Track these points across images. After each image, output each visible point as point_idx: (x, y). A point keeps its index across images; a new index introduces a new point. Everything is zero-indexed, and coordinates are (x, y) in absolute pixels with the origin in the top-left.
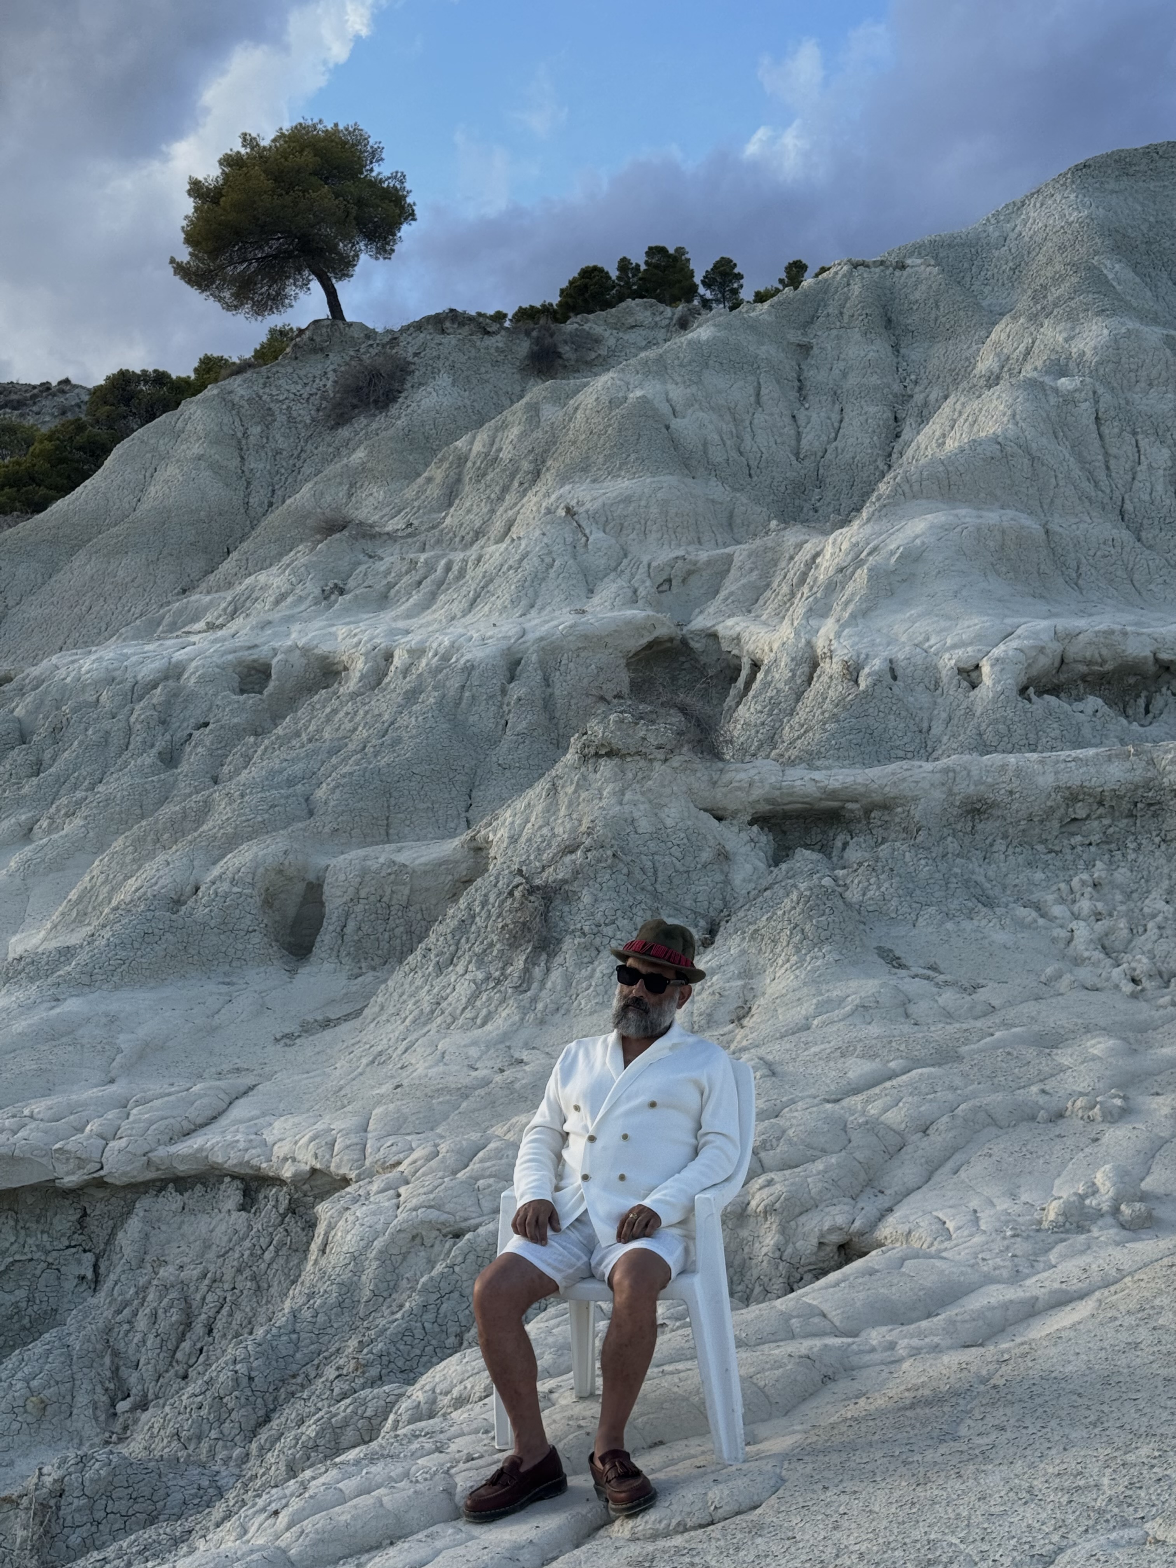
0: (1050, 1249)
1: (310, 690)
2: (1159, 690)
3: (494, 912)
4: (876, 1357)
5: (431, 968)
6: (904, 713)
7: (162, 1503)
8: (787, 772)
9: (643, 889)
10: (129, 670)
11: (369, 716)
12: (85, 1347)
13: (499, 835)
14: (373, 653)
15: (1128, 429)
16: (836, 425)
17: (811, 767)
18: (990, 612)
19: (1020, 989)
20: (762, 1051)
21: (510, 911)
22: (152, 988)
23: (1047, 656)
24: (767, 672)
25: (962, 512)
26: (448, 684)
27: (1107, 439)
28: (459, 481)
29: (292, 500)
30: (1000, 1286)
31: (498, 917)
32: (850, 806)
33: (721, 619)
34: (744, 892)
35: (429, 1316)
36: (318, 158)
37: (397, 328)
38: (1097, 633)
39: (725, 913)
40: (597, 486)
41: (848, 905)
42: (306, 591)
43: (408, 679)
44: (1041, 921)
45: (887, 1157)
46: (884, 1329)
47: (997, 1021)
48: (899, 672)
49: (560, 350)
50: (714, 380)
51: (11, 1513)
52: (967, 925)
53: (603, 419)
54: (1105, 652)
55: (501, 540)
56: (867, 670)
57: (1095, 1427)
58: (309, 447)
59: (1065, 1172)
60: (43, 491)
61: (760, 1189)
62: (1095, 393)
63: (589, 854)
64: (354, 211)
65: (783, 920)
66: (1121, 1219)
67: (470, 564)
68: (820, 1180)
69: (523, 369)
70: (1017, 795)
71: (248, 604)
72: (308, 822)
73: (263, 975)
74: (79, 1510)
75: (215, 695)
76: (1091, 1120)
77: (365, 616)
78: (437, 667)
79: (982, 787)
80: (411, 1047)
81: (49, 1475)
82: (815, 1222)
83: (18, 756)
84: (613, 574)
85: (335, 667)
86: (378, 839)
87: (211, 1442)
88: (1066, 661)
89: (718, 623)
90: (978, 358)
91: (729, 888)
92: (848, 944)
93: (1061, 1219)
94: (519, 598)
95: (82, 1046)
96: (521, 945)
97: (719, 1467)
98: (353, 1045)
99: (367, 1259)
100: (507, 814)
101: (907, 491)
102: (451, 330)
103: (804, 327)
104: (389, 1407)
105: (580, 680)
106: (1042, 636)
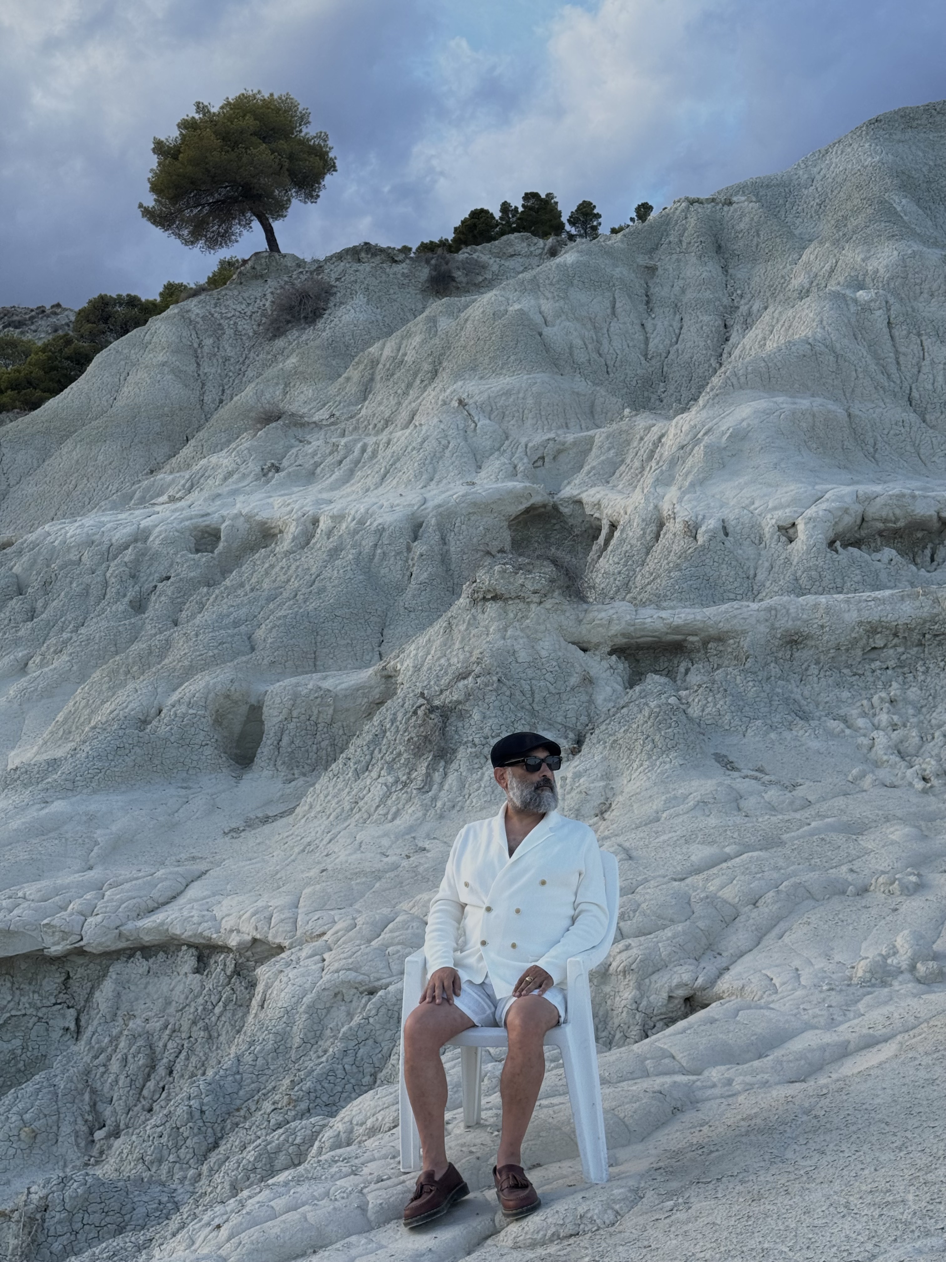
0: (859, 1001)
1: (252, 549)
2: (942, 543)
3: (402, 727)
4: (717, 1091)
5: (350, 774)
6: (734, 563)
7: (129, 1216)
8: (639, 612)
9: (522, 708)
10: (106, 534)
11: (300, 570)
12: (68, 1086)
13: (405, 665)
14: (303, 519)
15: (914, 331)
16: (677, 331)
17: (659, 607)
18: (804, 480)
19: (831, 787)
20: (620, 839)
21: (414, 727)
22: (123, 792)
23: (851, 516)
24: (622, 531)
25: (780, 399)
26: (364, 543)
27: (897, 340)
28: (372, 379)
29: (238, 397)
30: (818, 1032)
31: (405, 732)
32: (691, 638)
33: (585, 489)
34: (605, 709)
35: (349, 1060)
36: (258, 122)
37: (322, 258)
38: (891, 497)
39: (590, 726)
40: (483, 382)
41: (690, 719)
42: (249, 470)
43: (331, 540)
44: (848, 731)
45: (724, 925)
46: (723, 1068)
47: (813, 813)
48: (730, 530)
49: (454, 275)
50: (578, 296)
51: (5, 1225)
52: (787, 735)
53: (488, 328)
54: (898, 512)
55: (407, 427)
56: (703, 528)
57: (901, 1150)
58: (252, 355)
59: (870, 937)
60: (38, 393)
61: (620, 952)
62: (887, 302)
63: (478, 680)
64: (286, 164)
65: (637, 732)
66: (917, 975)
67: (381, 446)
68: (669, 945)
69: (425, 291)
70: (827, 629)
71: (202, 481)
72: (250, 656)
73: (214, 780)
74: (60, 1222)
75: (176, 554)
76: (891, 893)
77: (295, 489)
78: (354, 529)
79: (799, 623)
80: (334, 838)
81: (36, 1193)
82: (665, 979)
83: (16, 604)
84: (497, 453)
85: (272, 531)
86: (307, 669)
87: (170, 1165)
88: (866, 519)
89: (582, 492)
90: (792, 276)
91: (593, 706)
92: (690, 751)
93: (868, 975)
94: (421, 473)
95: (66, 840)
96: (423, 754)
97: (587, 1186)
98: (287, 837)
99: (297, 1012)
100: (412, 648)
101: (735, 383)
102: (365, 260)
103: (651, 252)
104: (314, 1136)
105: (470, 539)
106: (846, 500)
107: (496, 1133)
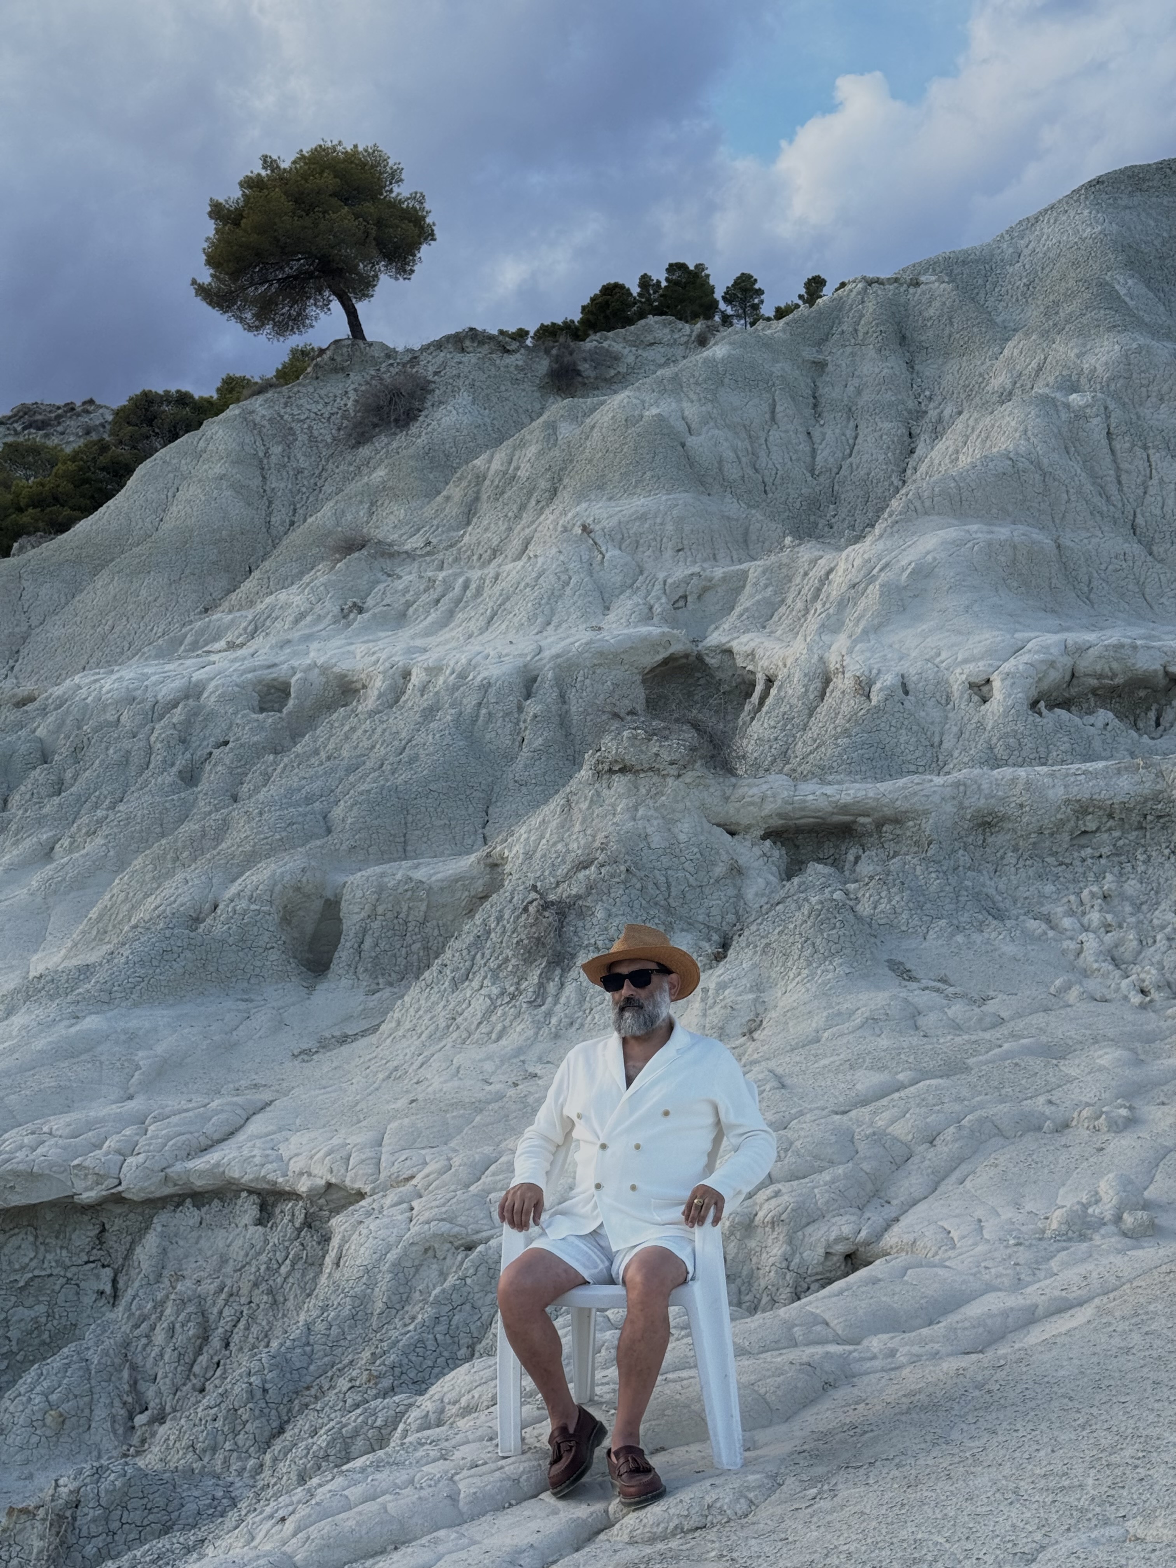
0: (1052, 1258)
1: (329, 708)
2: (1169, 703)
3: (510, 927)
4: (877, 1364)
5: (447, 984)
6: (915, 728)
7: (176, 1513)
8: (799, 787)
9: (656, 904)
10: (150, 690)
11: (387, 734)
12: (103, 1361)
13: (514, 852)
14: (391, 671)
15: (1140, 443)
16: (851, 441)
17: (823, 782)
18: (1000, 626)
19: (1029, 1001)
20: (772, 1064)
21: (525, 926)
22: (171, 1005)
23: (1058, 670)
24: (780, 688)
25: (974, 527)
26: (465, 701)
27: (1119, 454)
28: (477, 499)
29: (313, 518)
30: (999, 1294)
31: (513, 932)
32: (862, 820)
33: (735, 635)
34: (757, 905)
35: (441, 1328)
36: (338, 180)
37: (417, 347)
38: (1107, 647)
39: (738, 927)
40: (613, 504)
41: (859, 918)
42: (325, 610)
43: (425, 697)
44: (1051, 934)
45: (894, 1167)
46: (885, 1337)
47: (1006, 1032)
48: (911, 687)
49: (580, 368)
50: (730, 397)
51: (28, 1524)
52: (977, 938)
53: (619, 437)
54: (1115, 665)
55: (518, 558)
56: (878, 685)
57: (1084, 1429)
58: (330, 466)
59: (1069, 1182)
60: (67, 512)
61: (768, 1200)
62: (1106, 408)
63: (603, 870)
64: (373, 231)
65: (794, 934)
66: (1123, 1227)
67: (487, 582)
68: (827, 1191)
69: (543, 387)
70: (1027, 809)
71: (268, 623)
72: (325, 840)
73: (281, 991)
74: (94, 1520)
75: (235, 713)
76: (1096, 1130)
77: (382, 634)
78: (454, 685)
79: (993, 801)
80: (426, 1062)
81: (66, 1486)
82: (821, 1233)
83: (40, 775)
84: (629, 591)
85: (353, 685)
86: (395, 855)
87: (226, 1454)
88: (1076, 674)
89: (733, 639)
90: (992, 374)
91: (742, 903)
92: (858, 957)
93: (1064, 1228)
94: (535, 616)
95: (101, 1063)
96: (535, 960)
97: (718, 1472)
98: (370, 1060)
99: (380, 1271)
100: (522, 831)
101: (919, 507)
102: (471, 349)
103: (819, 344)
104: (398, 1417)
105: (596, 697)
106: (1052, 651)
107: (613, 1411)
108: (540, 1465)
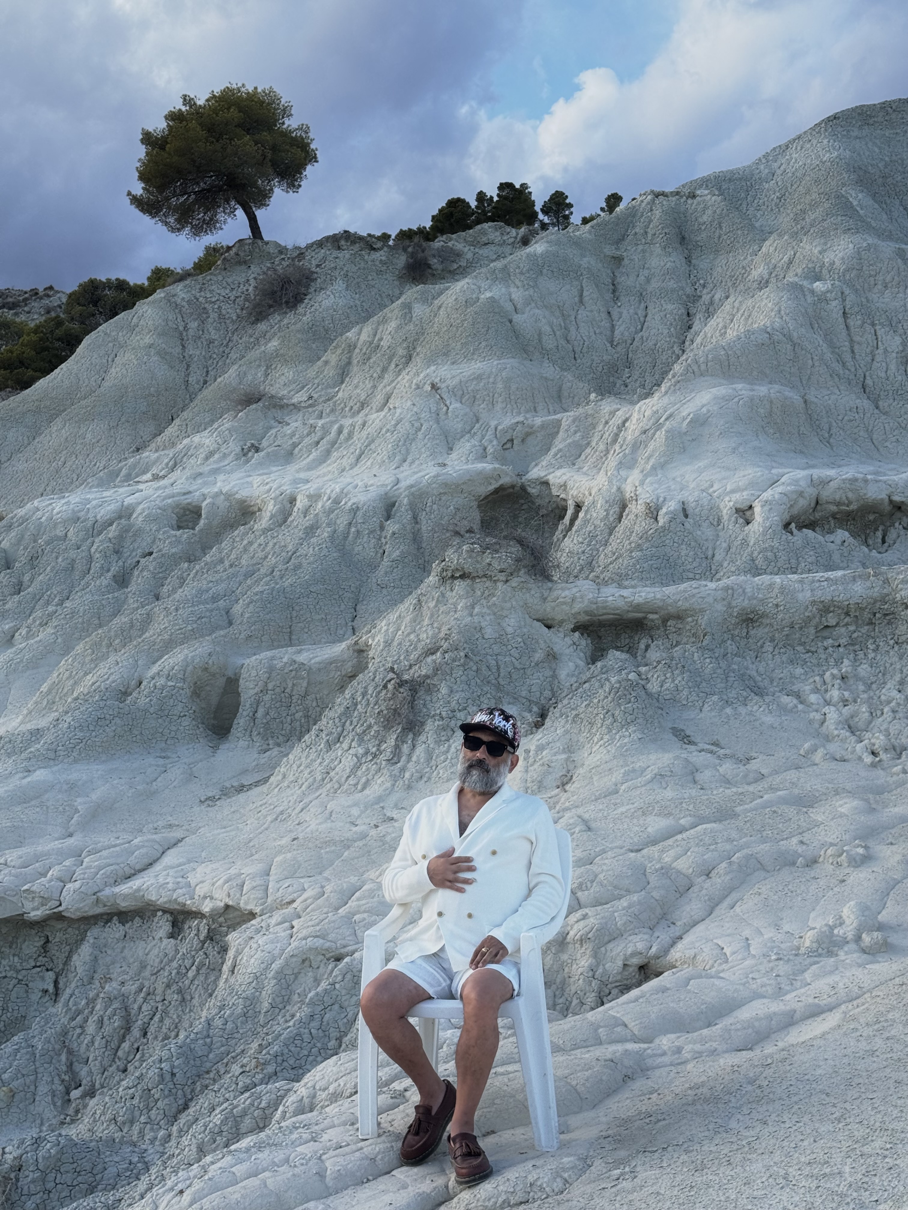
0: (805, 970)
1: (232, 527)
2: (893, 525)
3: (372, 700)
4: (666, 1059)
5: (322, 745)
6: (693, 544)
7: (100, 1176)
8: (601, 590)
9: (488, 682)
10: (91, 511)
11: (277, 547)
12: (45, 1047)
13: (376, 640)
14: (281, 498)
15: (869, 321)
16: (642, 319)
17: (620, 586)
18: (761, 464)
19: (784, 761)
20: (580, 811)
21: (384, 700)
22: (104, 761)
23: (806, 499)
24: (587, 512)
25: (739, 386)
26: (338, 522)
27: (852, 329)
28: (349, 363)
29: (222, 378)
30: (765, 1001)
31: (375, 705)
32: (651, 616)
33: (551, 470)
34: (568, 684)
35: (315, 1024)
36: (241, 114)
37: (303, 245)
38: (844, 480)
39: (553, 701)
40: (455, 367)
41: (649, 694)
42: (229, 449)
43: (307, 518)
44: (800, 707)
45: (678, 895)
46: (672, 1036)
47: (766, 786)
48: (690, 512)
49: (430, 262)
50: (547, 284)
52: (742, 710)
53: (461, 315)
54: (850, 495)
55: (381, 409)
56: (664, 510)
57: (839, 1122)
58: (235, 338)
59: (818, 908)
60: (30, 373)
61: (577, 922)
62: (842, 293)
63: (446, 655)
64: (269, 155)
65: (598, 707)
66: (862, 945)
67: (357, 428)
68: (624, 915)
69: (401, 277)
70: (782, 608)
71: (185, 460)
72: (227, 630)
73: (191, 750)
74: (33, 1181)
75: (158, 530)
76: (839, 865)
77: (274, 469)
78: (330, 508)
79: (755, 601)
80: (306, 807)
81: (11, 1153)
82: (620, 948)
83: (4, 578)
84: (468, 435)
85: (251, 509)
86: (283, 643)
87: (141, 1125)
88: (820, 502)
89: (549, 474)
90: (752, 267)
91: (556, 682)
92: (649, 725)
93: (815, 945)
94: (394, 455)
95: (47, 808)
96: (393, 727)
97: (538, 1153)
98: (261, 806)
99: (266, 978)
100: (383, 624)
101: (696, 370)
102: (345, 247)
103: (617, 243)
104: (279, 1100)
105: (441, 519)
106: (801, 484)
108: (392, 1147)
